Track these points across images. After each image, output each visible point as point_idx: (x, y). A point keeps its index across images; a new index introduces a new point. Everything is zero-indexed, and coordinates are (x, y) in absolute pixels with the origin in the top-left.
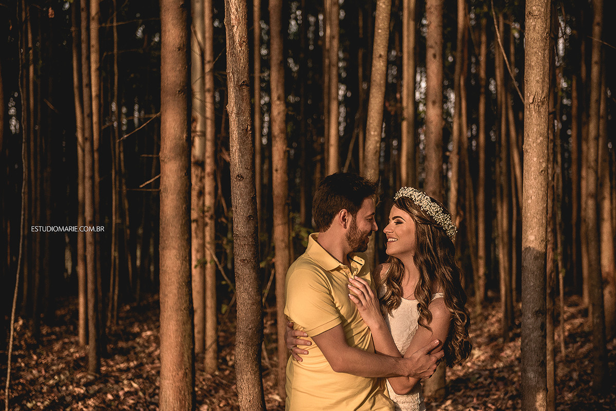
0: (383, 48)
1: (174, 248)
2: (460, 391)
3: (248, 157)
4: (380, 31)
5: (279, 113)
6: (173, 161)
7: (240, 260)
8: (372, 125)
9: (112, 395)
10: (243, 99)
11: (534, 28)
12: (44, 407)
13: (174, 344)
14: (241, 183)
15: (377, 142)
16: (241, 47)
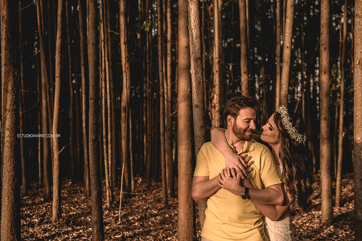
0: (289, 43)
1: (184, 144)
2: (341, 221)
3: (200, 96)
4: (287, 34)
5: (245, 80)
6: (183, 102)
7: (198, 149)
8: (283, 83)
9: (168, 215)
10: (198, 66)
11: (359, 23)
12: (137, 219)
13: (184, 191)
14: (197, 109)
15: (286, 91)
16: (196, 40)
